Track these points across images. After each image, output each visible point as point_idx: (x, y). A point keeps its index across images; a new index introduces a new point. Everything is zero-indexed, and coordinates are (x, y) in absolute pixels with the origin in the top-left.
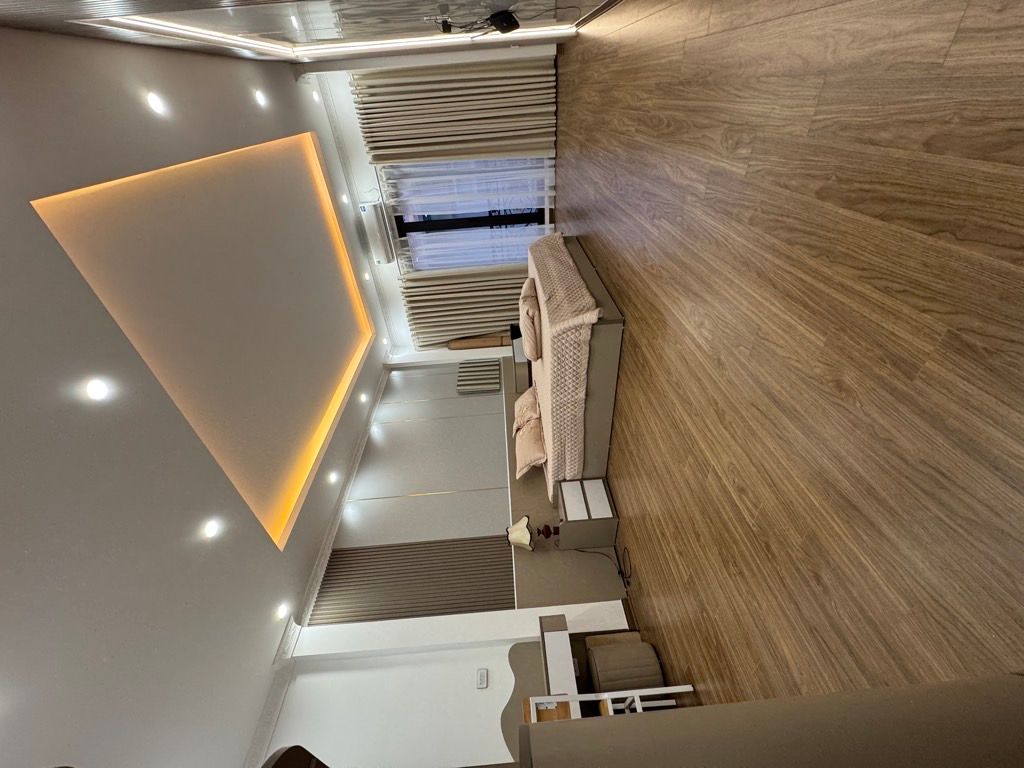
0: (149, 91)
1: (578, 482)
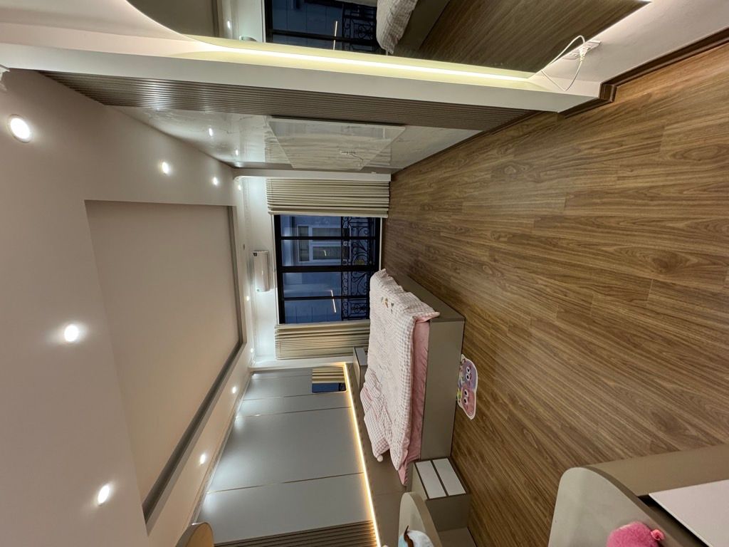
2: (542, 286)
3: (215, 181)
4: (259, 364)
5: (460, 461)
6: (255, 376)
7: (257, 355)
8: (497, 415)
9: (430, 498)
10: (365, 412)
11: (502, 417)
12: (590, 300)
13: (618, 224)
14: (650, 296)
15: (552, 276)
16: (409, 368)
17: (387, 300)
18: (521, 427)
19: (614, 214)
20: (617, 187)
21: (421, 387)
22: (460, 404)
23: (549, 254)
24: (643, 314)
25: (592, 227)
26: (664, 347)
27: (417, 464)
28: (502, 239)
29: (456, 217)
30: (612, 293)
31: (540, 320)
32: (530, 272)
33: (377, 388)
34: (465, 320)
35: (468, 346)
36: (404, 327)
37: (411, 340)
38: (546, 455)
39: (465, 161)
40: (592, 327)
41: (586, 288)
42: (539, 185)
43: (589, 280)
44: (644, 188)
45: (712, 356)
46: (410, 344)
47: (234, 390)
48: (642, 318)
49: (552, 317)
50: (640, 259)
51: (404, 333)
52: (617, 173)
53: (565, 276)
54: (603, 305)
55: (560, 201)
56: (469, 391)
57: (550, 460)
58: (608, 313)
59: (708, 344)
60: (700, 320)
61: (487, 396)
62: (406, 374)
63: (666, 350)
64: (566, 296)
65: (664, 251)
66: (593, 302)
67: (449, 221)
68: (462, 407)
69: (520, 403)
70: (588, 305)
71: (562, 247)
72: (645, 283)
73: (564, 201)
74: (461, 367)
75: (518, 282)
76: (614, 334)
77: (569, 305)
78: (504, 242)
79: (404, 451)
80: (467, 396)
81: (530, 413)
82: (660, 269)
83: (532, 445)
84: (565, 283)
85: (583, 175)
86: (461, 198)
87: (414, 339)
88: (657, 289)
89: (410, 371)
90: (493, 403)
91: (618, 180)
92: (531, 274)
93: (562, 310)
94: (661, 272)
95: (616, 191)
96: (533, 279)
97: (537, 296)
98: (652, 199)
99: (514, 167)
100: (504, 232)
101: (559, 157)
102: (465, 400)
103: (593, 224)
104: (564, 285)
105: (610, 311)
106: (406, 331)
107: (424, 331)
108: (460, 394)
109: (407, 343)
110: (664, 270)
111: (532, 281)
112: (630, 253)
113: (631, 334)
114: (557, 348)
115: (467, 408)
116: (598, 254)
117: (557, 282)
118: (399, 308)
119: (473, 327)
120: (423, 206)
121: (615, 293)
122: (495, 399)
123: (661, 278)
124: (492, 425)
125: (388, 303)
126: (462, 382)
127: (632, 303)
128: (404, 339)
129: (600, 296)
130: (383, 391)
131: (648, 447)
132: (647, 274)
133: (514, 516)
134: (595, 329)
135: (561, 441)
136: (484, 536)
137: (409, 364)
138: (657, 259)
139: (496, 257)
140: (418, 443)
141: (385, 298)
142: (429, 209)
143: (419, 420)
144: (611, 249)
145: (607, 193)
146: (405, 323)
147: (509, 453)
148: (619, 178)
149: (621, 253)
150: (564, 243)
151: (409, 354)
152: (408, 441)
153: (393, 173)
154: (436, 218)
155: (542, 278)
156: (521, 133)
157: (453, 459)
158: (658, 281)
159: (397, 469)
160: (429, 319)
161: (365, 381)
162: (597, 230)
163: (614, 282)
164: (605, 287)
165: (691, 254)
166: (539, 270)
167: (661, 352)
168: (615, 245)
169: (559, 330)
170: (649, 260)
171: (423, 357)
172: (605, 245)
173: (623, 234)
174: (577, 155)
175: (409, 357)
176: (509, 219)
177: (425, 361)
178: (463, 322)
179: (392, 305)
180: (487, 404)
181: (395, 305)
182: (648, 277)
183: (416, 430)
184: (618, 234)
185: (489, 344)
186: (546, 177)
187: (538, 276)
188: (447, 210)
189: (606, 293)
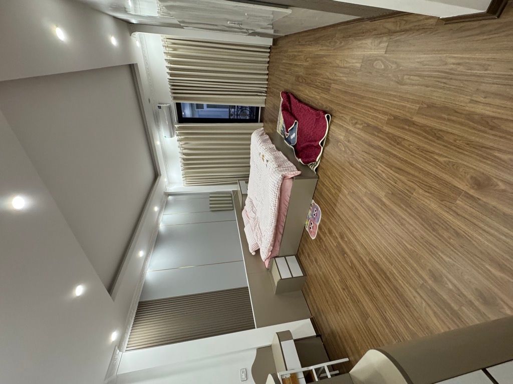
0: (57, 26)
1: (284, 258)
2: (380, 171)
3: (114, 41)
4: (172, 189)
5: (302, 258)
6: (170, 197)
7: (170, 183)
8: (330, 242)
9: (282, 278)
10: (245, 225)
11: (333, 244)
12: (412, 191)
13: (455, 141)
14: (458, 202)
15: (390, 166)
16: (276, 208)
17: (263, 156)
18: (343, 253)
19: (454, 131)
20: (467, 108)
21: (283, 218)
22: (307, 229)
23: (393, 149)
24: (448, 212)
25: (434, 137)
26: (453, 236)
27: (276, 259)
28: (358, 126)
29: (325, 96)
30: (430, 191)
31: (372, 194)
32: (374, 159)
33: (253, 212)
34: (319, 178)
35: (317, 195)
36: (275, 181)
37: (279, 191)
38: (355, 270)
39: (341, 43)
40: (408, 210)
41: (412, 182)
42: (400, 87)
43: (417, 177)
44: (488, 117)
45: (483, 251)
46: (278, 193)
47: (156, 209)
48: (446, 215)
49: (382, 194)
50: (461, 174)
51: (274, 185)
52: (471, 96)
53: (399, 169)
54: (421, 197)
55: (414, 107)
56: (314, 223)
57: (357, 274)
58: (422, 203)
59: (484, 243)
60: (486, 228)
61: (325, 229)
62: (273, 212)
63: (454, 238)
64: (396, 183)
65: (483, 174)
66: (414, 194)
67: (318, 97)
68: (308, 231)
69: (346, 239)
70: (410, 195)
71: (403, 146)
72: (458, 191)
73: (417, 108)
74: (311, 208)
75: (362, 163)
76: (421, 218)
77: (396, 189)
78: (359, 129)
79: (269, 252)
80: (312, 225)
81: (351, 247)
82: (473, 185)
83: (347, 263)
84: (398, 174)
85: (441, 88)
86: (331, 79)
87: (281, 190)
88: (465, 198)
89: (276, 210)
90: (328, 234)
91: (470, 102)
92: (374, 160)
93: (390, 192)
94: (473, 188)
95: (465, 112)
96: (374, 164)
97: (374, 177)
98: (492, 128)
99: (383, 63)
100: (361, 120)
101: (426, 65)
102: (310, 228)
103: (435, 135)
104: (397, 175)
105: (424, 203)
106: (276, 185)
107: (289, 184)
108: (307, 223)
109: (276, 192)
110: (476, 187)
111: (373, 165)
112: (455, 167)
113: (433, 221)
114: (379, 215)
115: (311, 232)
116: (430, 161)
117: (391, 171)
118: (272, 165)
119: (324, 184)
120: (298, 77)
121: (432, 192)
122: (330, 232)
123: (472, 192)
124: (325, 246)
125: (264, 159)
126: (310, 216)
127: (442, 203)
128: (274, 189)
129: (421, 191)
130: (257, 215)
131: (419, 285)
132: (462, 186)
133: (329, 293)
134: (409, 211)
135: (367, 267)
136: (310, 296)
137: (277, 206)
138: (475, 178)
139: (350, 139)
140: (278, 248)
141: (262, 154)
142: (302, 82)
143: (280, 236)
144: (442, 159)
145: (456, 112)
146: (275, 179)
147: (333, 263)
148: (472, 101)
149: (448, 164)
150: (406, 144)
151: (277, 200)
152: (272, 248)
153: (275, 38)
154: (307, 92)
155: (381, 165)
156: (398, 29)
157: (298, 257)
158: (468, 194)
159: (264, 261)
160: (293, 176)
161: (245, 205)
162: (436, 141)
163: (435, 184)
164: (426, 185)
165: (502, 181)
166: (381, 159)
167: (450, 238)
168: (446, 157)
169: (384, 204)
170: (468, 176)
171: (287, 201)
172: (438, 154)
173: (456, 150)
174: (443, 67)
175: (277, 202)
176: (366, 111)
177: (287, 204)
178: (317, 179)
179: (267, 161)
180: (324, 234)
181: (269, 162)
182: (462, 188)
183: (277, 241)
184: (452, 149)
185: (333, 199)
186: (408, 81)
187: (379, 163)
188: (317, 87)
189: (426, 190)
